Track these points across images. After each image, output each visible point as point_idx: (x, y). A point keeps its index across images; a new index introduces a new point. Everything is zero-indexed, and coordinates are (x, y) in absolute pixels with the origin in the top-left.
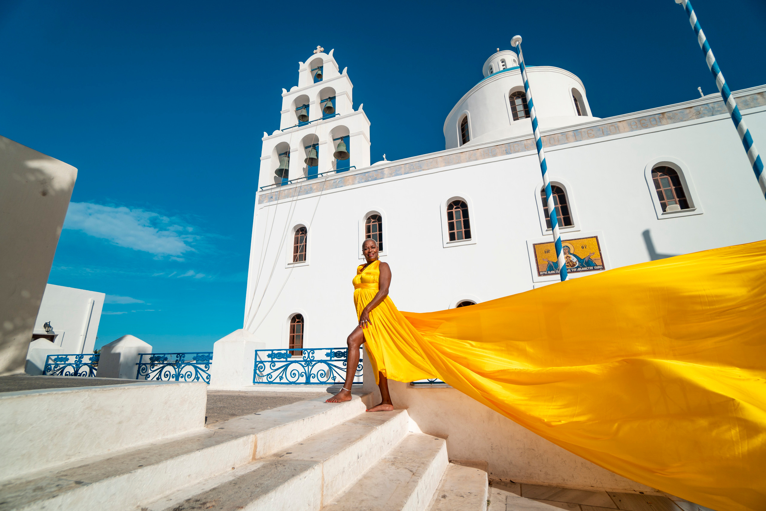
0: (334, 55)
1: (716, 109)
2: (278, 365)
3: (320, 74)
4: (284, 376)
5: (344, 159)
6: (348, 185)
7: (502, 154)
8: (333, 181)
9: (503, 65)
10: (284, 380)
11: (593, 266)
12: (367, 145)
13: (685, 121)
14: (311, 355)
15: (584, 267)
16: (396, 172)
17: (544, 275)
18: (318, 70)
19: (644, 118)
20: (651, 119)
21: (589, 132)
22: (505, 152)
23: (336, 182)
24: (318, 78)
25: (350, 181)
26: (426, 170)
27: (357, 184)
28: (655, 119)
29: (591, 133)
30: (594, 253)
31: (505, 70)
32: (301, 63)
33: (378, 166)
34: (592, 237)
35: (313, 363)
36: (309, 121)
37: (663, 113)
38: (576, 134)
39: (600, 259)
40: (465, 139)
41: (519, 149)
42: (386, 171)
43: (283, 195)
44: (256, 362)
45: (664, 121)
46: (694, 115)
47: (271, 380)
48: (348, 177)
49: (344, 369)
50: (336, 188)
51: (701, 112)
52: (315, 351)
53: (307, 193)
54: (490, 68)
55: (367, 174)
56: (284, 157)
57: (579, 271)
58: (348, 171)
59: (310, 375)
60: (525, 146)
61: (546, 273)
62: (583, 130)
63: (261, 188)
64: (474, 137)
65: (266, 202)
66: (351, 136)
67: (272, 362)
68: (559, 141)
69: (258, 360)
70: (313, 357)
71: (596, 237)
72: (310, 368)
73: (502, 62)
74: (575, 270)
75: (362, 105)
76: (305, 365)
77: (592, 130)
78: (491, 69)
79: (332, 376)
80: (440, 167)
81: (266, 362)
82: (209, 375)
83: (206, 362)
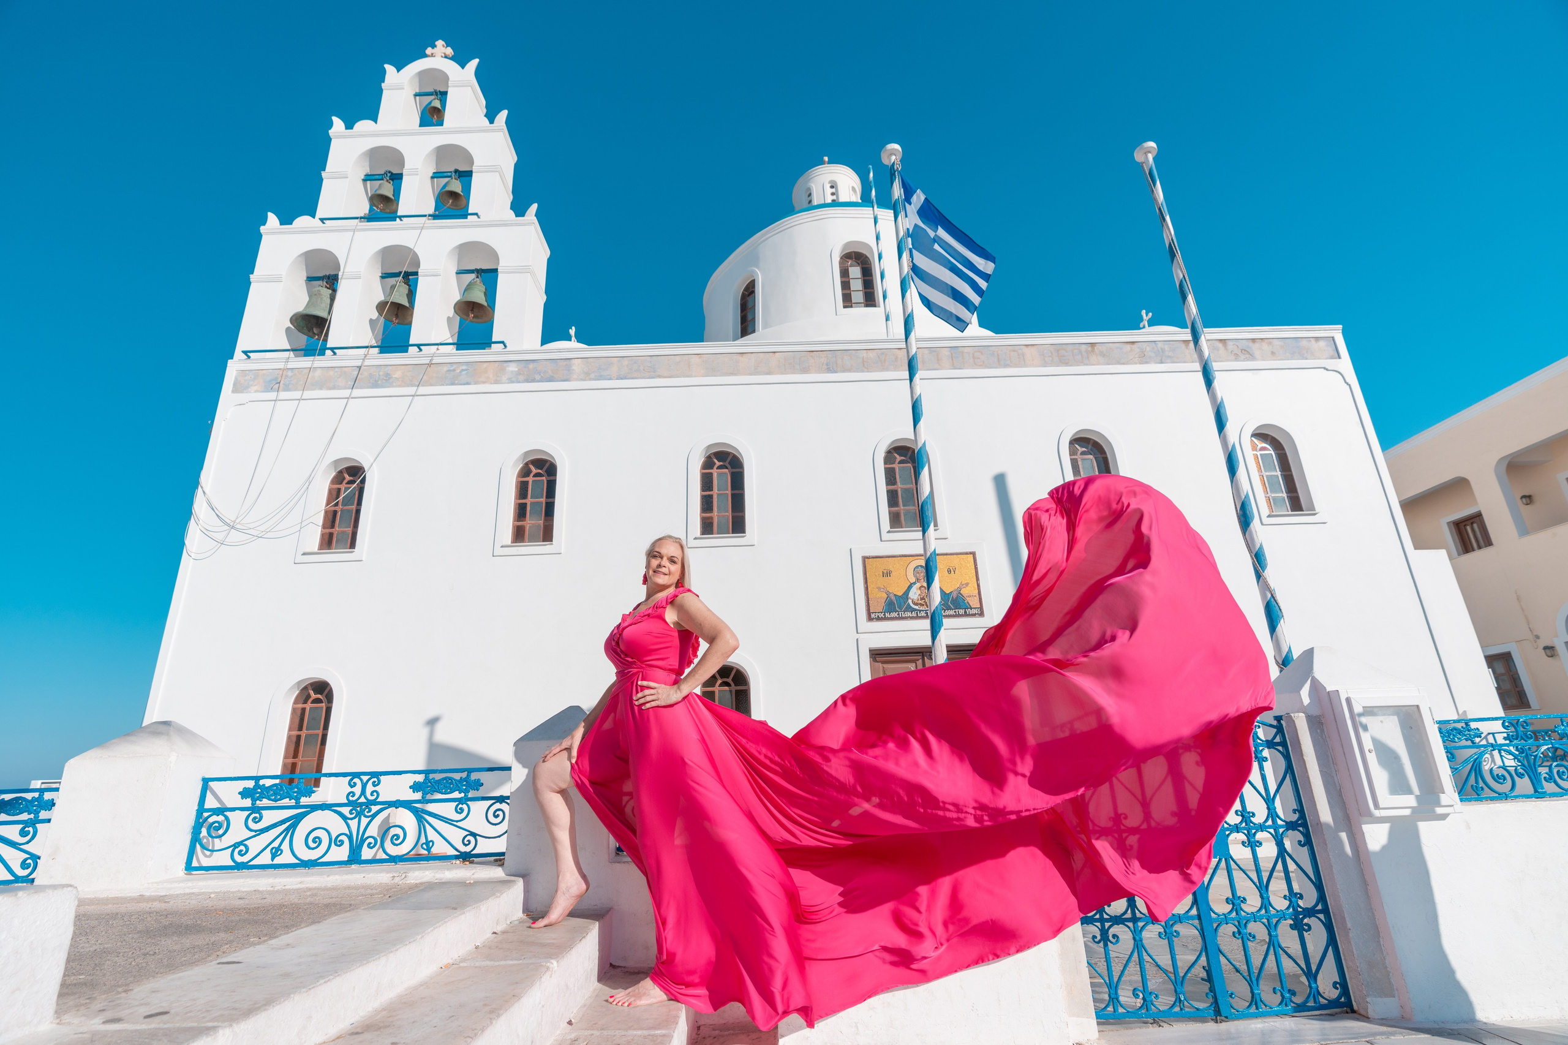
0: (478, 74)
2: (270, 817)
3: (439, 109)
4: (285, 846)
5: (478, 320)
6: (484, 383)
7: (820, 371)
8: (445, 368)
9: (833, 194)
10: (286, 858)
11: (965, 609)
12: (539, 299)
13: (1124, 364)
14: (370, 788)
15: (949, 608)
16: (597, 372)
17: (879, 619)
18: (433, 97)
19: (1064, 346)
20: (1075, 351)
21: (977, 355)
22: (825, 367)
23: (454, 370)
24: (433, 116)
25: (490, 375)
26: (666, 377)
27: (505, 383)
28: (1081, 353)
29: (979, 358)
30: (967, 584)
31: (835, 204)
32: (390, 69)
33: (560, 351)
34: (967, 553)
35: (375, 809)
36: (398, 214)
37: (1093, 345)
38: (954, 355)
39: (977, 596)
40: (746, 325)
41: (852, 365)
42: (577, 366)
43: (308, 380)
44: (201, 809)
45: (1093, 358)
46: (1136, 356)
47: (245, 859)
48: (485, 365)
49: (457, 821)
50: (453, 384)
51: (1146, 353)
52: (382, 778)
53: (375, 385)
54: (808, 194)
55: (531, 366)
56: (320, 288)
58: (485, 349)
59: (363, 841)
60: (863, 361)
61: (881, 615)
62: (966, 350)
63: (245, 353)
64: (765, 327)
65: (256, 391)
66: (502, 272)
67: (254, 809)
68: (923, 363)
69: (211, 803)
70: (375, 794)
71: (973, 554)
72: (365, 820)
73: (832, 187)
75: (535, 206)
76: (351, 814)
77: (982, 353)
78: (810, 195)
79: (423, 840)
80: (695, 376)
81: (233, 809)
82: (35, 858)
83: (25, 816)
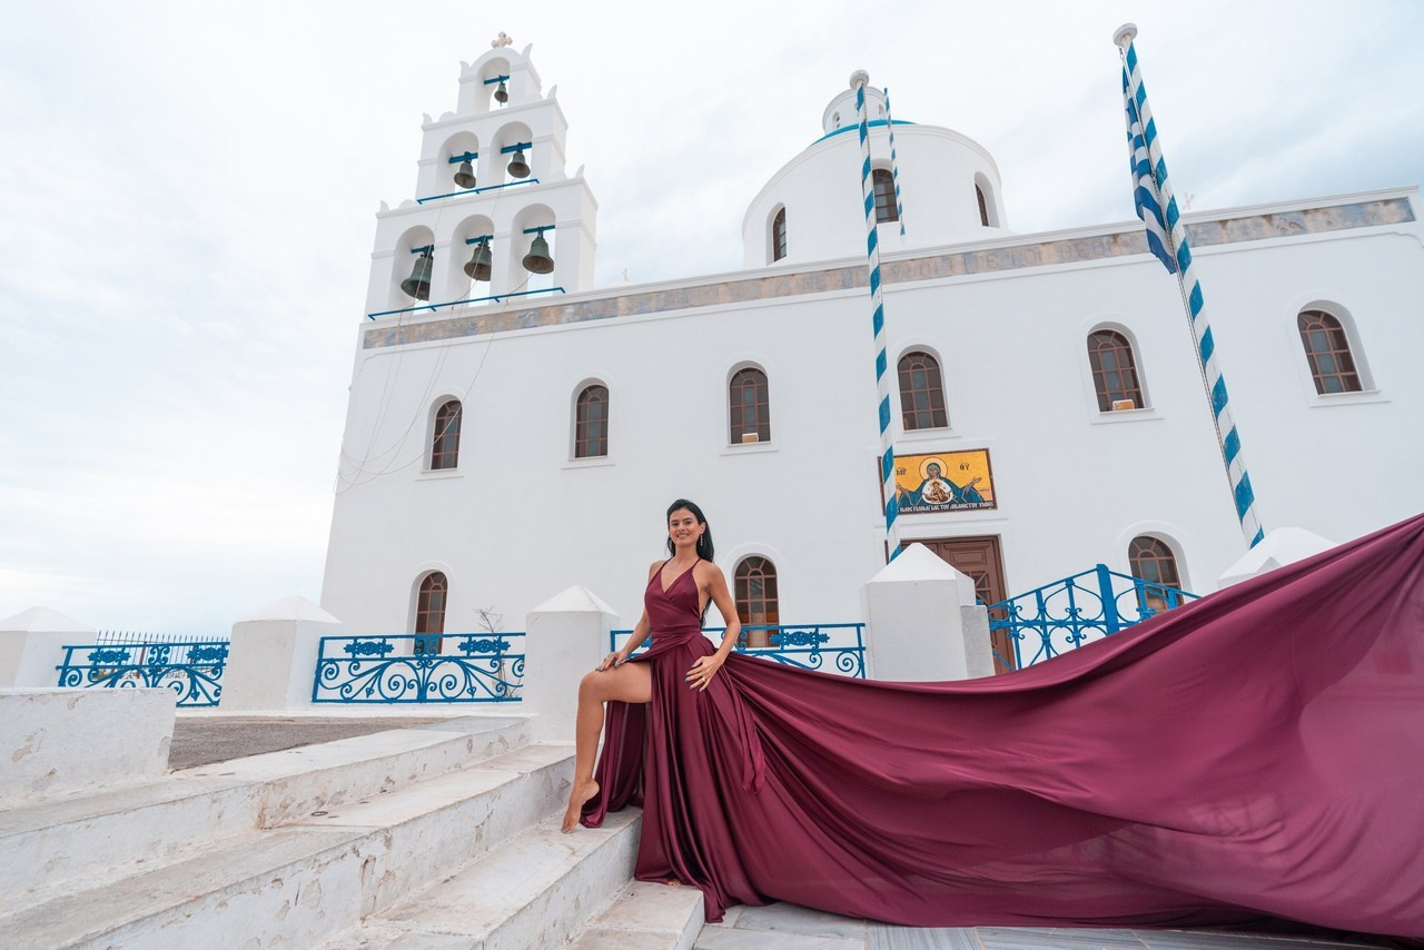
1: (1200, 236)
2: (365, 666)
4: (376, 687)
5: (543, 271)
6: (548, 324)
7: (836, 287)
8: (517, 315)
10: (376, 696)
11: (978, 502)
14: (430, 648)
15: (963, 502)
16: (638, 307)
18: (497, 83)
19: (1084, 239)
20: (1095, 244)
21: (990, 258)
22: (841, 283)
23: (524, 316)
25: (552, 317)
27: (564, 323)
28: (1102, 245)
29: (993, 261)
30: (980, 479)
33: (607, 291)
34: (980, 450)
35: (435, 662)
36: (477, 187)
37: (1115, 235)
38: (967, 260)
39: (991, 490)
40: (778, 250)
42: (622, 303)
43: (416, 334)
44: (319, 659)
45: (1116, 249)
47: (350, 695)
48: (548, 309)
49: (493, 674)
50: (523, 328)
53: (464, 334)
55: (585, 307)
56: (422, 257)
57: (954, 510)
59: (427, 685)
62: (979, 255)
63: (371, 316)
65: (381, 346)
66: (559, 228)
67: (355, 660)
68: (937, 270)
69: (325, 655)
71: (987, 450)
72: (428, 671)
74: (947, 507)
76: (418, 665)
77: (996, 256)
79: (468, 686)
81: (340, 660)
82: (220, 688)
83: (215, 661)
